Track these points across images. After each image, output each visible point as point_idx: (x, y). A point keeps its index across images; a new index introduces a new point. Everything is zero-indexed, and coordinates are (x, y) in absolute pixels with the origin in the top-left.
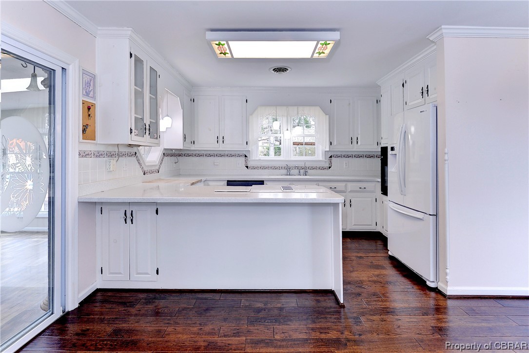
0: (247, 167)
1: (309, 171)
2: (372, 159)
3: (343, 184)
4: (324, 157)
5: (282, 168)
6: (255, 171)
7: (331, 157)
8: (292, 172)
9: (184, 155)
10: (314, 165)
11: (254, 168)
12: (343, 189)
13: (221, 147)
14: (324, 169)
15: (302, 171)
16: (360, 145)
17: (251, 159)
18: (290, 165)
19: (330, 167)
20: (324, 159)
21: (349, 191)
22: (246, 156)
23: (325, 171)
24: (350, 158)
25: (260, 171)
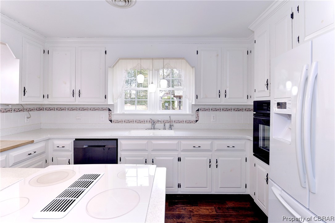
0: (111, 121)
1: (175, 125)
2: (240, 112)
3: (209, 142)
4: (191, 110)
5: (147, 122)
6: (120, 124)
7: (198, 110)
8: (157, 125)
9: (46, 109)
10: (181, 118)
11: (118, 122)
12: (209, 148)
13: (78, 101)
14: (190, 122)
15: (167, 125)
16: (228, 98)
17: (115, 113)
18: (155, 118)
19: (197, 121)
20: (191, 113)
21: (215, 150)
22: (109, 110)
23: (192, 125)
24: (218, 112)
25: (124, 124)
